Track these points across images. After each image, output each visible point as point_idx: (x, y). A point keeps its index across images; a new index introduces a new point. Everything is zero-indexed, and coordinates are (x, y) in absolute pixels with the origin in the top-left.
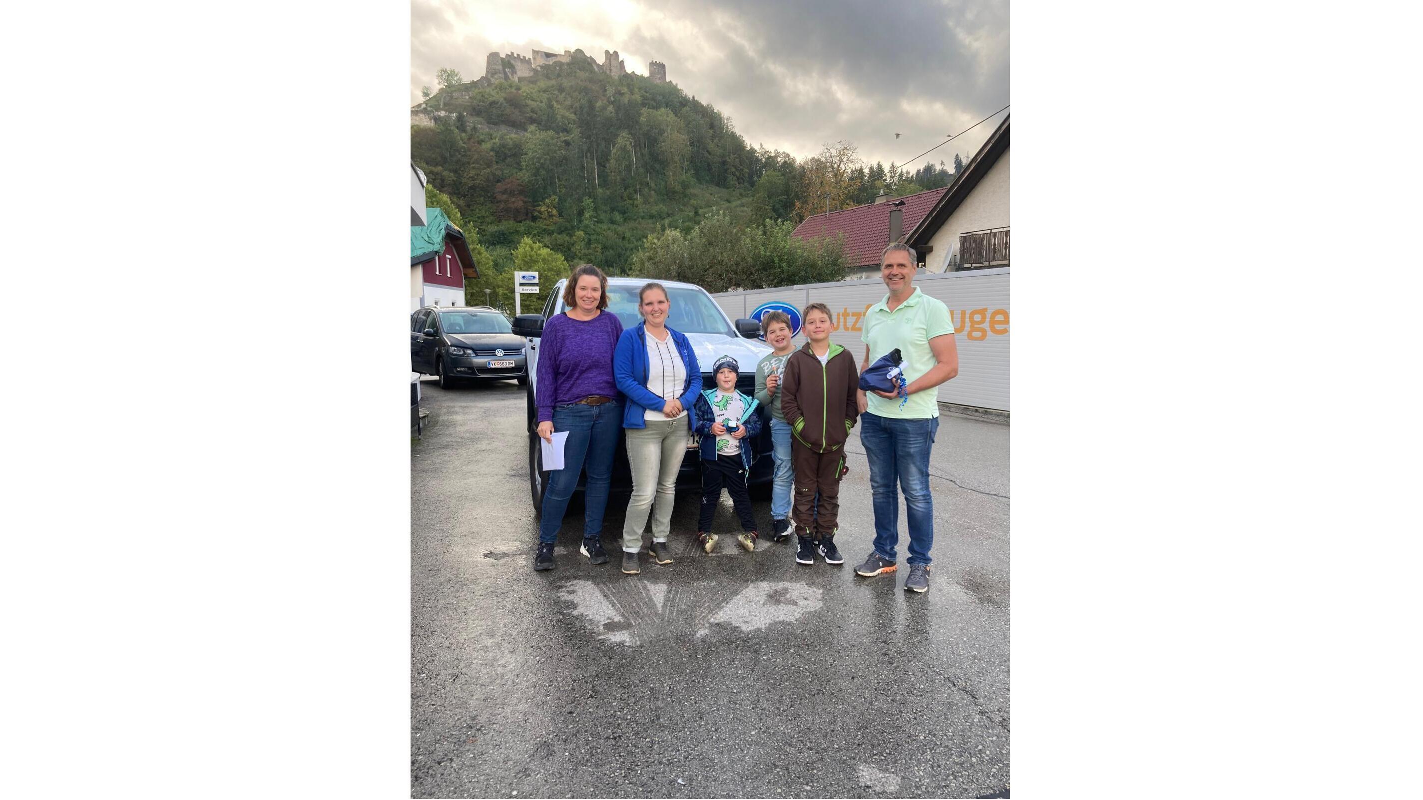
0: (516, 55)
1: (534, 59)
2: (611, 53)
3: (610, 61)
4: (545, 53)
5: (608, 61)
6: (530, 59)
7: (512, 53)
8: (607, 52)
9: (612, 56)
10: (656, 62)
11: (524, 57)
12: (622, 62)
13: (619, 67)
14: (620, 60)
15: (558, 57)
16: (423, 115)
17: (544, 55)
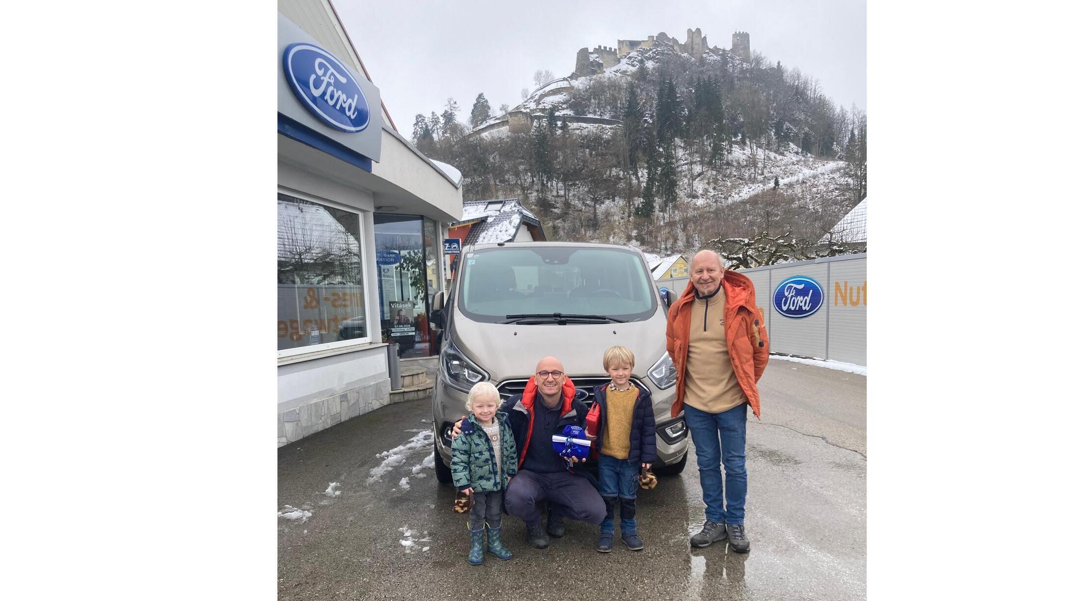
0: (602, 48)
1: (619, 49)
2: (694, 31)
3: (692, 40)
4: (629, 41)
5: (691, 39)
6: (615, 50)
7: (600, 47)
8: (690, 31)
9: (695, 34)
10: (740, 32)
11: (610, 49)
12: (705, 38)
13: (701, 44)
14: (702, 37)
15: (642, 43)
16: (521, 115)
17: (628, 44)
